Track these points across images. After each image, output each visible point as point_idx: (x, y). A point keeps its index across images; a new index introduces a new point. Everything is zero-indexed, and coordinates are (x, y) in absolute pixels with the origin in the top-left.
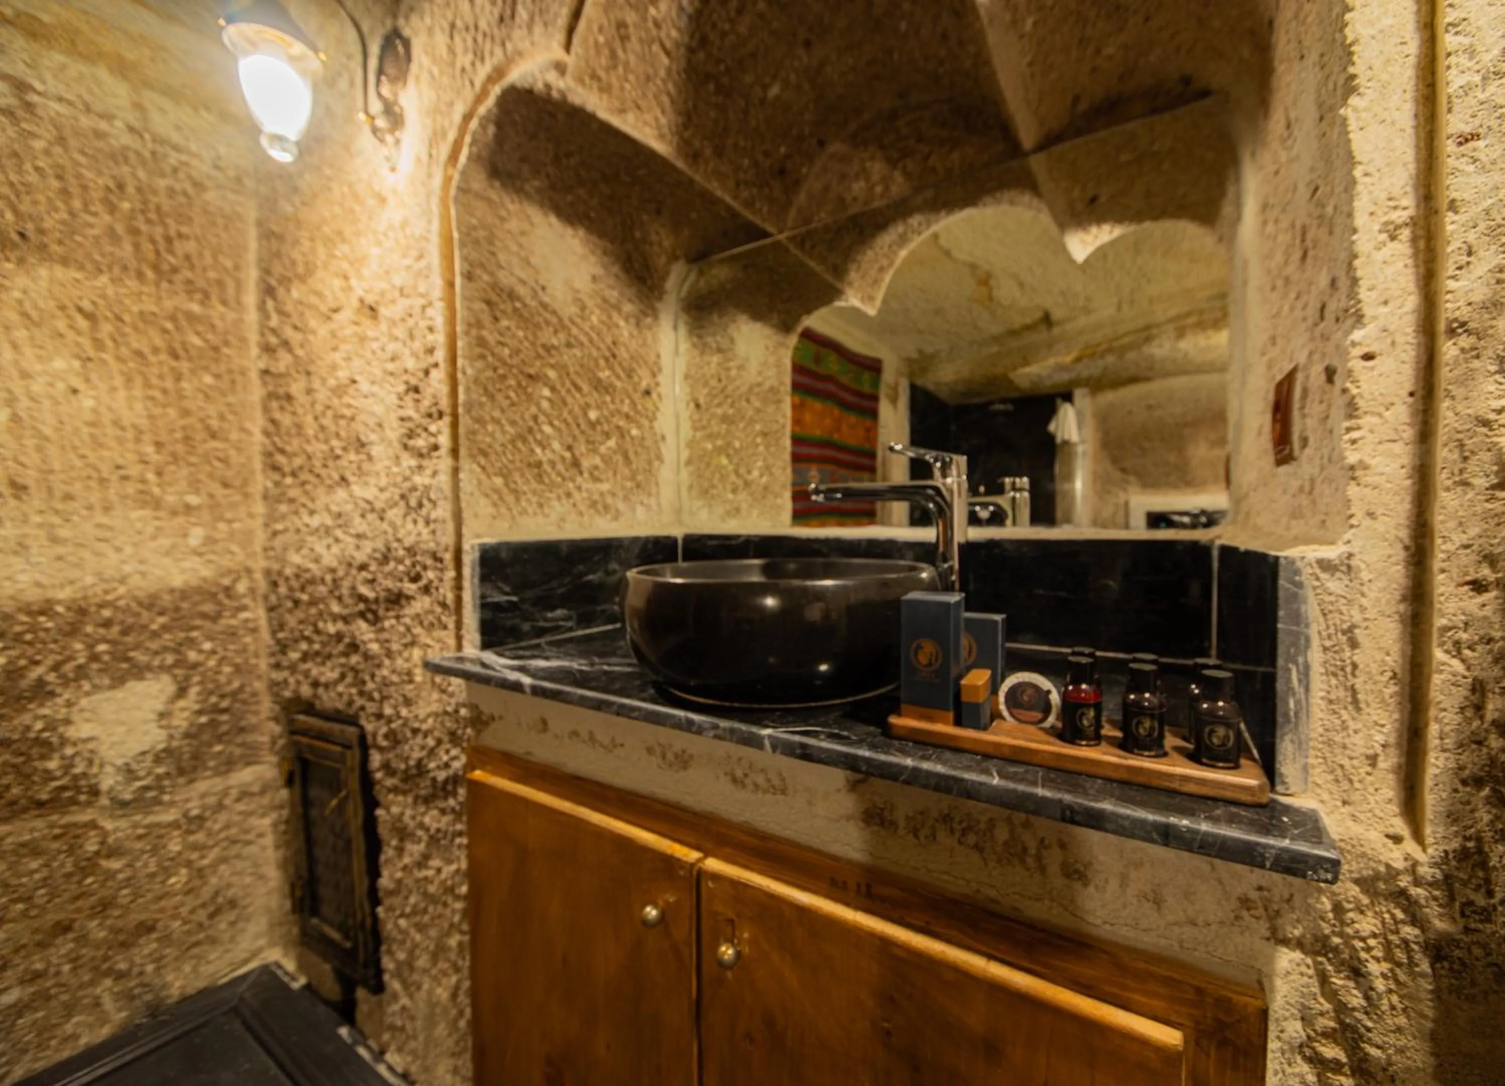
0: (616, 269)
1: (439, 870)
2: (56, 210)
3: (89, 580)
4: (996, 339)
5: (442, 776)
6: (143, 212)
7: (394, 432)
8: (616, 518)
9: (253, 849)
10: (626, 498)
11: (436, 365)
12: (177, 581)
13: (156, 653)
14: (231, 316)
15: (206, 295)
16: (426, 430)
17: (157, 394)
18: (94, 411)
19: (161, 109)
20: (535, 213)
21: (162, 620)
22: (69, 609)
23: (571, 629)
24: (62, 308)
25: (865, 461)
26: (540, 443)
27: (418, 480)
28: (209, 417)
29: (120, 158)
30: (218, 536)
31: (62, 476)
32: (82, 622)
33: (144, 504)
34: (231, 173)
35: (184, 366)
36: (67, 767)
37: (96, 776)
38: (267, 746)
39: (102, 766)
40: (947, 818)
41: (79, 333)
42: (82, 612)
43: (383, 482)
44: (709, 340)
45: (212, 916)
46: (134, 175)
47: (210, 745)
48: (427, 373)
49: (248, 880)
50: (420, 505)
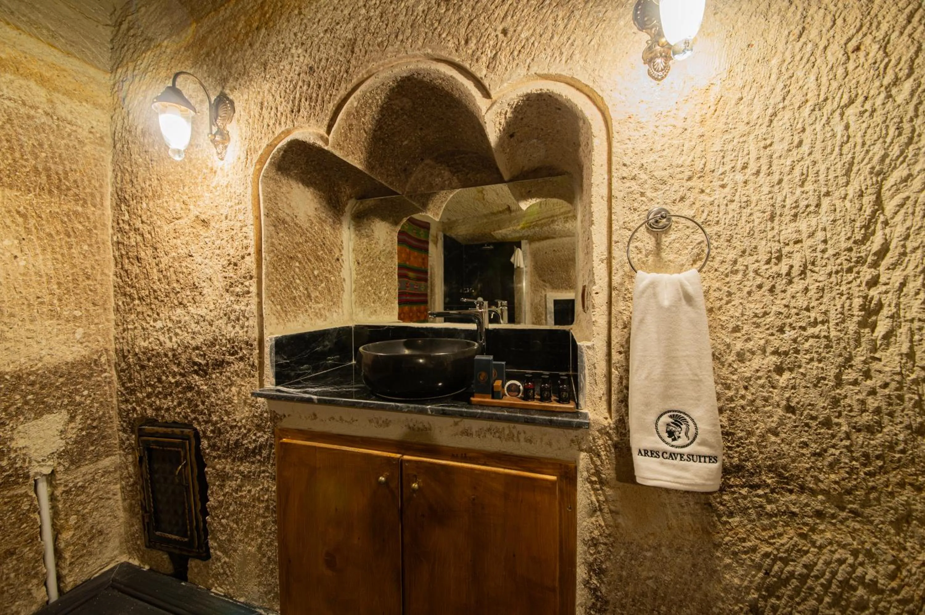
0: (324, 204)
1: (250, 491)
2: (7, 159)
3: (23, 360)
4: (485, 216)
5: (251, 447)
6: (52, 158)
7: (220, 283)
8: (325, 320)
9: (112, 502)
10: (329, 310)
11: (249, 254)
12: (70, 359)
13: (59, 398)
14: (98, 212)
15: (85, 202)
16: (242, 284)
17: (59, 257)
18: (25, 267)
19: (63, 103)
20: (294, 184)
21: (61, 380)
22: (12, 377)
23: (310, 374)
24: (9, 212)
25: (422, 276)
26: (295, 288)
27: (236, 307)
28: (86, 268)
29: (41, 130)
30: (92, 332)
31: (8, 304)
32: (19, 384)
33: (52, 317)
34: (98, 135)
35: (73, 240)
36: (12, 463)
37: (27, 468)
38: (117, 446)
39: (30, 462)
40: (489, 430)
41: (18, 225)
42: (19, 378)
43: (212, 307)
44: (363, 232)
45: (90, 541)
46: (49, 139)
47: (88, 447)
48: (243, 257)
49: (108, 519)
50: (238, 319)
